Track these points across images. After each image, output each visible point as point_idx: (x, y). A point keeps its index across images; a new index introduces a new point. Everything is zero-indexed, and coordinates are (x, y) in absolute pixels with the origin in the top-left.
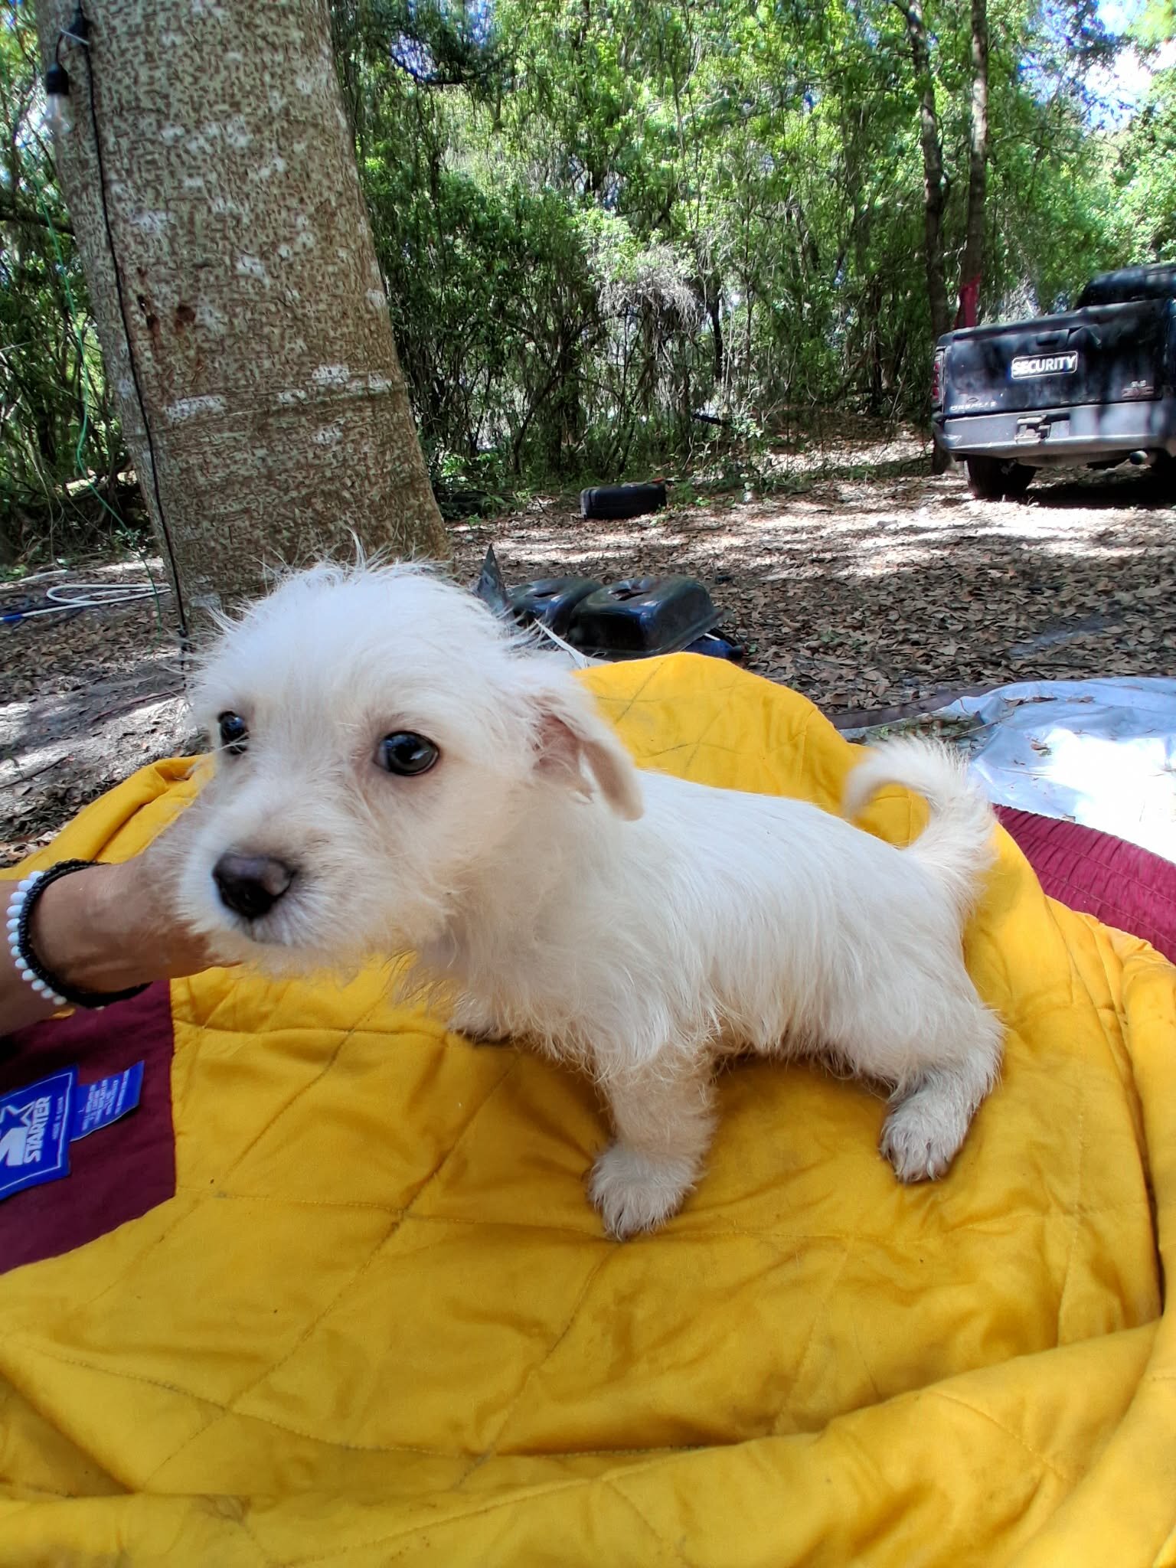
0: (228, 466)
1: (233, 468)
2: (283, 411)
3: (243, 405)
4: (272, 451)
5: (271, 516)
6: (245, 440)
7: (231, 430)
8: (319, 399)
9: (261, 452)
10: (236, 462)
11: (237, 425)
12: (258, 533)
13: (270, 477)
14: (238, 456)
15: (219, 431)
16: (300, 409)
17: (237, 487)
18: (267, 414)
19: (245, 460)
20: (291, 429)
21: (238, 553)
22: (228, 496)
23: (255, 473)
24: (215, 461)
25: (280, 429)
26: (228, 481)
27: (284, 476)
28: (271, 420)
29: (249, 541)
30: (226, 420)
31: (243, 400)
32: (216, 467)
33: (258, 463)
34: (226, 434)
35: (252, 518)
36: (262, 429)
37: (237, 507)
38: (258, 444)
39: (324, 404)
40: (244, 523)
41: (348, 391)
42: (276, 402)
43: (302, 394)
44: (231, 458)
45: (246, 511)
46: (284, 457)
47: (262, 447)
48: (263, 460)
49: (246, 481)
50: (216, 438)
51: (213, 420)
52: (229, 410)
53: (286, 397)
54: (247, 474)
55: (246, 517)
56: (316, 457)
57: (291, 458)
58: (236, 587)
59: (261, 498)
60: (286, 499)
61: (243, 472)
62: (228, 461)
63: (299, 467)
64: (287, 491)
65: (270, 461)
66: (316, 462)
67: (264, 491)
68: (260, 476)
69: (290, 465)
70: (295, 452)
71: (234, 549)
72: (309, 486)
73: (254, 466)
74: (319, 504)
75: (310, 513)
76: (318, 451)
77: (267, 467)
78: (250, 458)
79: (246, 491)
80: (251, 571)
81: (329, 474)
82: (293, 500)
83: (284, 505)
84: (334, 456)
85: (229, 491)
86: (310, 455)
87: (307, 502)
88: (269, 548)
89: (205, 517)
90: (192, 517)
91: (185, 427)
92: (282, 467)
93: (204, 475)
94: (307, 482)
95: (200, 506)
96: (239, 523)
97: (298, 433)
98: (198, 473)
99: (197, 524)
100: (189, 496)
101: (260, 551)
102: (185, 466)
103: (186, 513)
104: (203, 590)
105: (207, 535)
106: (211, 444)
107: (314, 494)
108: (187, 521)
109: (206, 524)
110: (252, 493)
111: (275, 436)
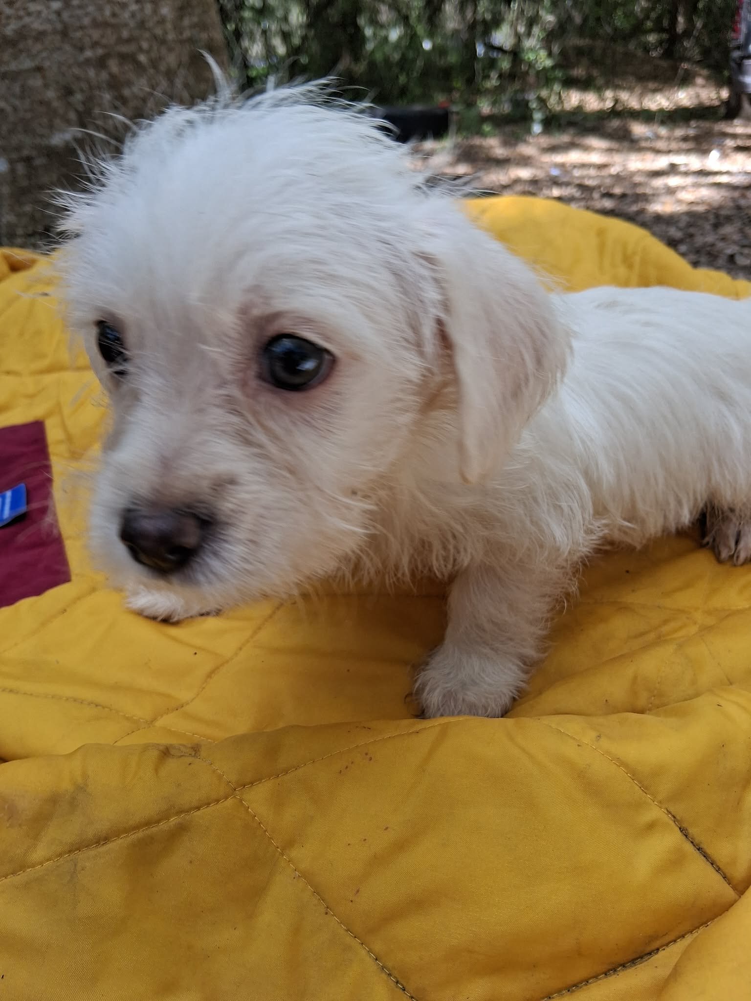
0: (20, 18)
1: (27, 20)
5: (64, 75)
10: (29, 14)
12: (51, 94)
13: (64, 33)
17: (30, 42)
19: (39, 13)
22: (21, 51)
23: (47, 27)
26: (22, 34)
27: (79, 34)
29: (41, 103)
32: (8, 17)
33: (53, 17)
35: (44, 77)
37: (28, 64)
40: (36, 82)
44: (25, 9)
45: (39, 69)
46: (79, 12)
48: (58, 13)
49: (40, 36)
54: (41, 28)
55: (38, 75)
56: (114, 15)
57: (87, 14)
58: (26, 153)
59: (56, 56)
60: (81, 58)
61: (37, 25)
62: (21, 13)
63: (96, 24)
64: (81, 49)
65: (65, 15)
66: (113, 21)
67: (59, 49)
68: (55, 32)
69: (86, 21)
70: (91, 9)
71: (26, 111)
72: (105, 46)
73: (49, 21)
74: (114, 66)
75: (104, 76)
76: (117, 9)
77: (62, 22)
78: (45, 12)
79: (38, 47)
80: (42, 136)
81: (125, 34)
82: (88, 61)
83: (80, 65)
84: (133, 15)
85: (21, 46)
86: (107, 12)
87: (101, 63)
88: (61, 111)
92: (77, 24)
94: (103, 42)
96: (31, 81)
101: (52, 114)
107: (109, 55)
110: (45, 50)
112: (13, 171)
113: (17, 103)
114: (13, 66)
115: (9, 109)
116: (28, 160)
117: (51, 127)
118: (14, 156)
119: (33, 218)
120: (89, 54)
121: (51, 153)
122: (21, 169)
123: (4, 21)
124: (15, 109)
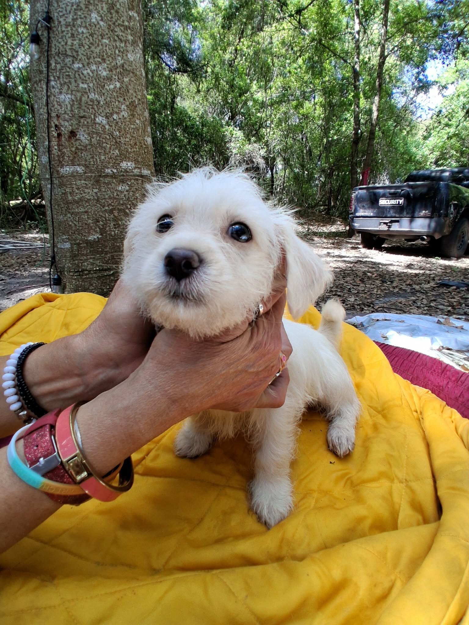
1: (84, 195)
2: (106, 176)
3: (91, 172)
4: (100, 190)
5: (96, 215)
6: (90, 185)
7: (85, 180)
8: (121, 173)
9: (95, 190)
10: (85, 193)
11: (87, 178)
12: (90, 221)
13: (98, 200)
14: (86, 191)
15: (80, 180)
16: (113, 176)
17: (84, 202)
18: (100, 176)
19: (89, 192)
20: (108, 184)
23: (92, 198)
24: (77, 191)
25: (104, 183)
26: (81, 200)
27: (104, 201)
28: (101, 179)
29: (86, 224)
30: (83, 176)
31: (91, 170)
32: (76, 194)
33: (94, 194)
34: (83, 182)
35: (88, 215)
36: (98, 181)
37: (83, 210)
38: (95, 187)
39: (123, 175)
41: (133, 172)
42: (104, 172)
43: (115, 171)
44: (83, 191)
45: (86, 212)
46: (105, 194)
48: (96, 193)
49: (88, 201)
50: (78, 182)
51: (78, 176)
52: (85, 173)
53: (108, 171)
54: (89, 198)
55: (86, 214)
56: (117, 195)
57: (107, 194)
58: (78, 241)
59: (93, 208)
60: (103, 209)
61: (87, 197)
63: (110, 198)
64: (104, 207)
65: (99, 194)
66: (117, 197)
67: (95, 205)
68: (94, 199)
69: (107, 197)
70: (109, 192)
71: (79, 227)
72: (113, 206)
73: (92, 195)
74: (116, 213)
75: (112, 216)
76: (118, 193)
77: (97, 196)
78: (91, 192)
79: (87, 204)
80: (85, 236)
81: (121, 202)
82: (106, 210)
83: (102, 212)
84: (125, 196)
85: (80, 204)
86: (115, 194)
87: (111, 212)
88: (93, 228)
89: (69, 212)
90: (64, 212)
91: (67, 177)
92: (103, 197)
93: (71, 196)
94: (113, 204)
95: (68, 208)
96: (83, 216)
97: (111, 185)
98: (69, 195)
99: (66, 215)
100: (64, 203)
101: (90, 228)
102: (64, 192)
103: (62, 210)
104: (64, 241)
105: (69, 219)
106: (76, 184)
107: (114, 209)
108: (62, 213)
109: (69, 215)
110: (90, 205)
111: (102, 185)
112: (72, 247)
113: (77, 223)
114: (76, 210)
115: (73, 225)
116: (79, 244)
117: (89, 233)
118: (73, 242)
119: (78, 266)
120: (107, 208)
121: (88, 242)
122: (75, 247)
124: (76, 225)
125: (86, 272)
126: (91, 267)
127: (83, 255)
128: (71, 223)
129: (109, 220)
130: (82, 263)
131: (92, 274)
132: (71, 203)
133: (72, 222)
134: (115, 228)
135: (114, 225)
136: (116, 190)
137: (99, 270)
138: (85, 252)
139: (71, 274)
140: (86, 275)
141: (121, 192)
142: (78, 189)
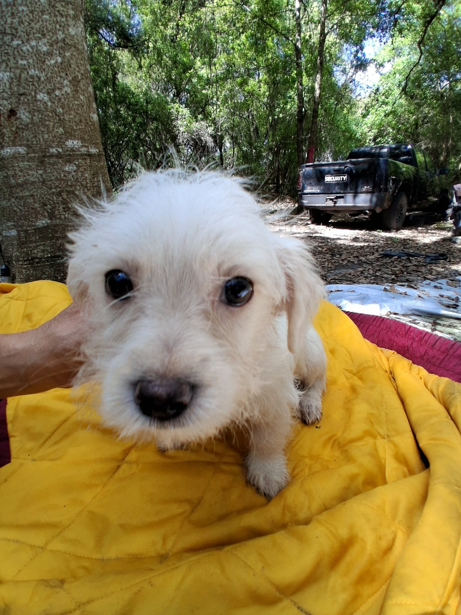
0: (25, 176)
1: (28, 177)
2: (52, 156)
3: (34, 152)
4: (45, 171)
5: (43, 198)
6: (34, 166)
7: (28, 161)
8: (68, 153)
9: (40, 172)
10: (29, 175)
11: (30, 160)
12: (37, 205)
13: (44, 182)
14: (30, 172)
15: (22, 161)
16: (59, 156)
17: (29, 185)
18: (44, 156)
19: (33, 174)
20: (53, 164)
21: (26, 213)
22: (24, 189)
23: (37, 180)
24: (20, 174)
25: (49, 163)
26: (25, 183)
27: (50, 183)
28: (46, 159)
29: (32, 208)
30: (26, 157)
31: (34, 150)
32: (20, 176)
33: (39, 176)
34: (26, 163)
35: (34, 199)
36: (42, 162)
37: (27, 193)
38: (39, 168)
39: (70, 155)
41: (80, 151)
42: (48, 152)
43: (60, 150)
44: (27, 173)
45: (32, 196)
46: (51, 175)
47: (41, 169)
48: (41, 175)
49: (33, 183)
50: (21, 165)
51: (20, 157)
52: (28, 153)
53: (53, 151)
54: (33, 180)
55: (31, 198)
56: (65, 176)
57: (53, 176)
58: (25, 228)
59: (39, 191)
60: (50, 192)
61: (32, 179)
62: (26, 174)
63: (57, 179)
64: (51, 189)
65: (44, 176)
66: (65, 178)
67: (40, 188)
68: (39, 181)
69: (53, 178)
70: (55, 173)
71: (25, 212)
72: (61, 188)
73: (37, 177)
74: (65, 196)
75: (60, 199)
76: (66, 174)
77: (43, 178)
79: (32, 187)
80: (32, 221)
81: (70, 183)
82: (53, 193)
83: (49, 195)
84: (73, 177)
85: (25, 187)
86: (62, 175)
87: (59, 194)
88: (41, 212)
89: (13, 197)
90: (7, 196)
91: (8, 159)
92: (49, 179)
93: (14, 179)
94: (60, 186)
95: (11, 192)
96: (28, 200)
97: (57, 166)
98: (11, 178)
99: (9, 200)
100: (6, 187)
101: (37, 213)
102: (5, 175)
103: (4, 195)
104: (9, 228)
105: (13, 205)
106: (18, 166)
107: (62, 191)
108: (5, 198)
109: (13, 200)
110: (35, 188)
111: (48, 166)
112: (19, 235)
113: (22, 208)
114: (21, 194)
115: (18, 210)
116: (26, 231)
117: (36, 218)
118: (20, 229)
119: (27, 254)
120: (54, 190)
121: (36, 228)
122: (22, 234)
123: (18, 177)
124: (21, 210)
125: (37, 260)
126: (42, 254)
127: (31, 242)
128: (15, 209)
129: (58, 203)
130: (31, 251)
131: (43, 262)
132: (14, 187)
133: (17, 207)
134: (65, 211)
135: (64, 208)
136: (63, 171)
137: (51, 257)
138: (34, 239)
139: (20, 263)
140: (37, 263)
141: (69, 173)
142: (21, 171)
